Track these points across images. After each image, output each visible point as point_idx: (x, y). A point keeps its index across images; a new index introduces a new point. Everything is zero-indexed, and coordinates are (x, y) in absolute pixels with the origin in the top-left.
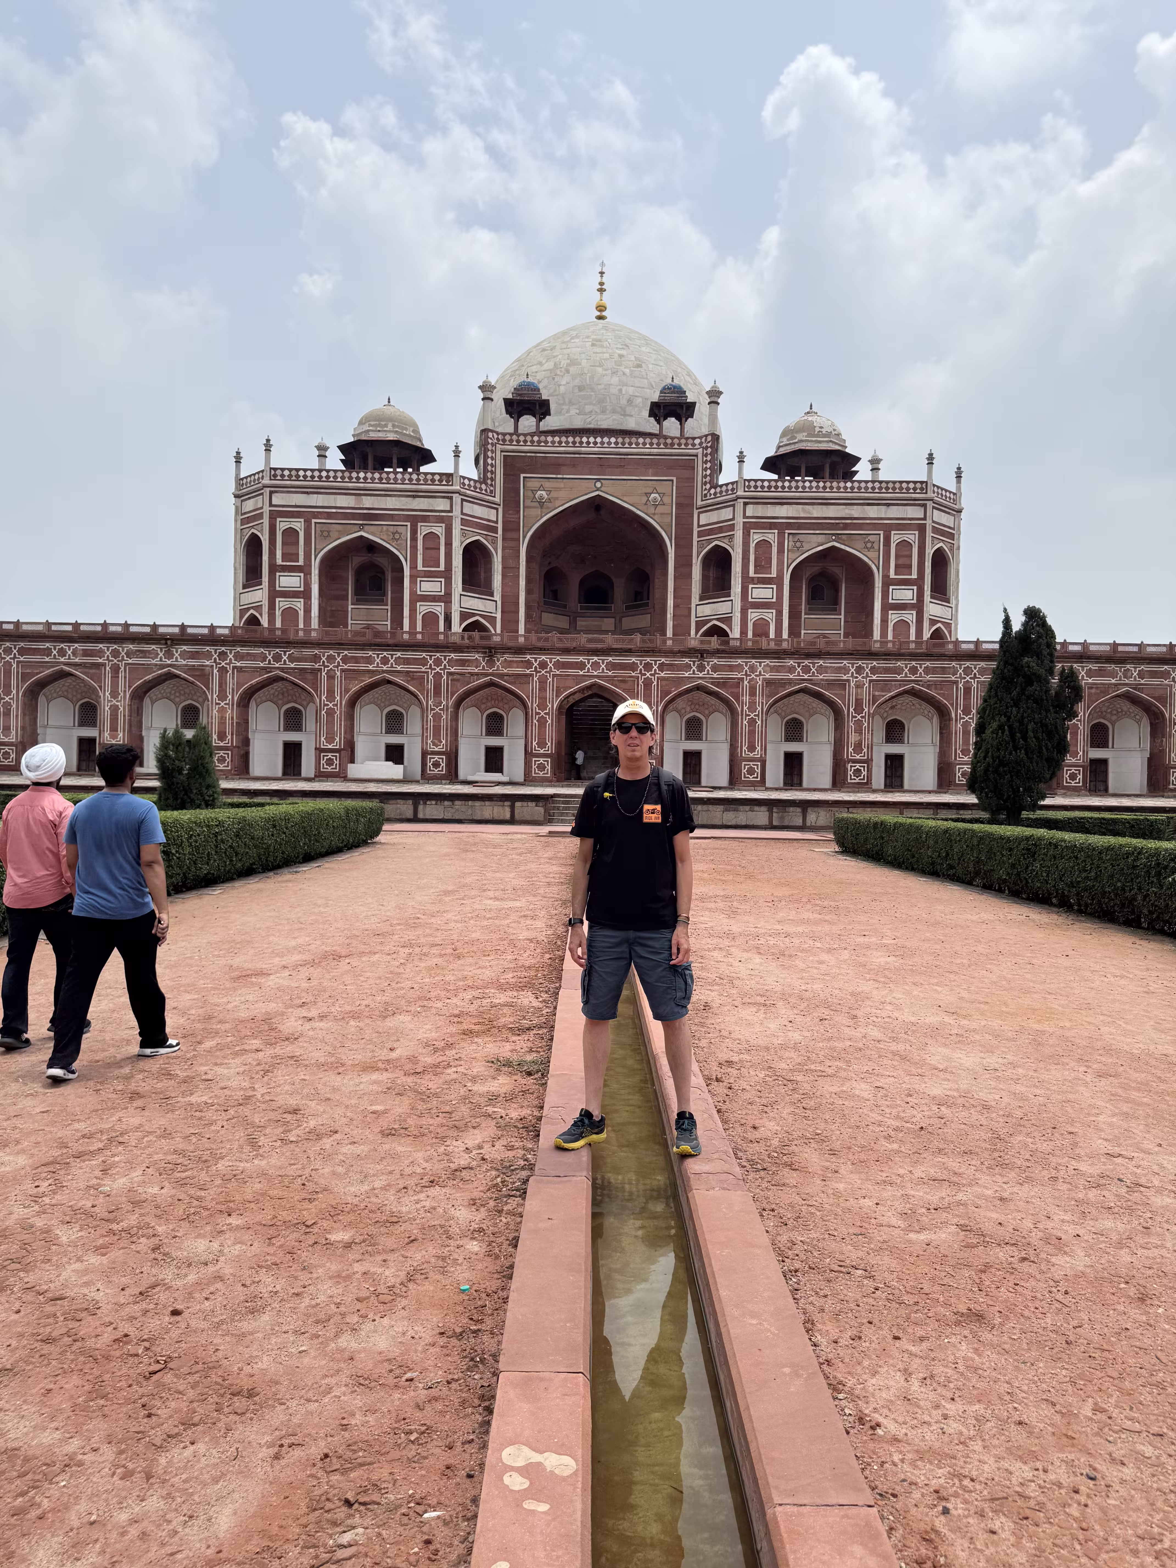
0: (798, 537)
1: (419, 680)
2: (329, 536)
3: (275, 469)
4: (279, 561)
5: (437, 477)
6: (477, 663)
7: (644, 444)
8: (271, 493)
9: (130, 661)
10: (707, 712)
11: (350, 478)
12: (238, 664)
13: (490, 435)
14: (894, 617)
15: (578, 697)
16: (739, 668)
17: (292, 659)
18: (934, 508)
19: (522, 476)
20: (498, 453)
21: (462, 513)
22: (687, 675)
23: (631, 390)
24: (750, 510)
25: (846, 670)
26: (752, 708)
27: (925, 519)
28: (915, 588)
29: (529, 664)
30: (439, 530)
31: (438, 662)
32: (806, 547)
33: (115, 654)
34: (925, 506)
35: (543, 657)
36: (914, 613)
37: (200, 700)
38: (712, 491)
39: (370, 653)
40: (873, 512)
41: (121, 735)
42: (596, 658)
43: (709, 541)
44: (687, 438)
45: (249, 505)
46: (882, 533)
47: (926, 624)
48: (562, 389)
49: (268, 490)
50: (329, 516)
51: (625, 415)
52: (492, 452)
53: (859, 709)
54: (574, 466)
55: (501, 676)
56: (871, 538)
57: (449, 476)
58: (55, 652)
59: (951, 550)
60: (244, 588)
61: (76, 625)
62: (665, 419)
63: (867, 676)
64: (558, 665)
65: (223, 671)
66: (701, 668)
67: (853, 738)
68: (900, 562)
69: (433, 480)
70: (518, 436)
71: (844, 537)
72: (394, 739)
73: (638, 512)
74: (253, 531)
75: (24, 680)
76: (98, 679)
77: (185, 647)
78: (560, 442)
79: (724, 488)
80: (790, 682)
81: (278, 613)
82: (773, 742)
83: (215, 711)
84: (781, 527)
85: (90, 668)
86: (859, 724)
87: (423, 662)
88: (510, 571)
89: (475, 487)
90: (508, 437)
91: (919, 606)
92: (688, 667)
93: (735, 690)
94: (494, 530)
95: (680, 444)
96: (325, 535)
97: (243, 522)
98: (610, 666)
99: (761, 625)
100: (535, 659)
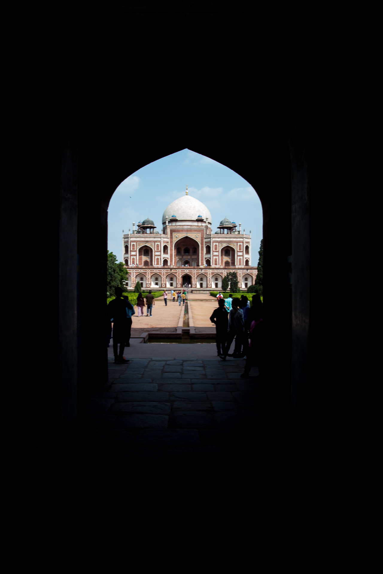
6: (169, 271)
7: (195, 227)
10: (203, 277)
11: (144, 235)
14: (239, 258)
15: (184, 275)
18: (245, 239)
19: (173, 233)
21: (163, 240)
22: (200, 272)
26: (209, 277)
27: (243, 241)
28: (242, 252)
30: (159, 244)
31: (164, 271)
32: (223, 245)
34: (243, 238)
38: (207, 235)
40: (234, 240)
44: (203, 226)
45: (126, 240)
46: (236, 243)
47: (244, 259)
49: (129, 238)
50: (140, 242)
54: (182, 231)
55: (173, 273)
56: (234, 244)
57: (161, 234)
62: (199, 222)
64: (181, 271)
66: (202, 271)
68: (240, 248)
69: (158, 235)
71: (230, 244)
72: (157, 282)
73: (194, 239)
74: (126, 244)
78: (180, 227)
81: (131, 259)
82: (213, 281)
83: (132, 279)
84: (219, 242)
87: (161, 271)
88: (171, 250)
89: (165, 236)
90: (171, 226)
91: (243, 256)
93: (207, 274)
94: (168, 243)
95: (201, 227)
96: (139, 245)
97: (125, 242)
98: (189, 271)
99: (216, 259)
100: (178, 270)
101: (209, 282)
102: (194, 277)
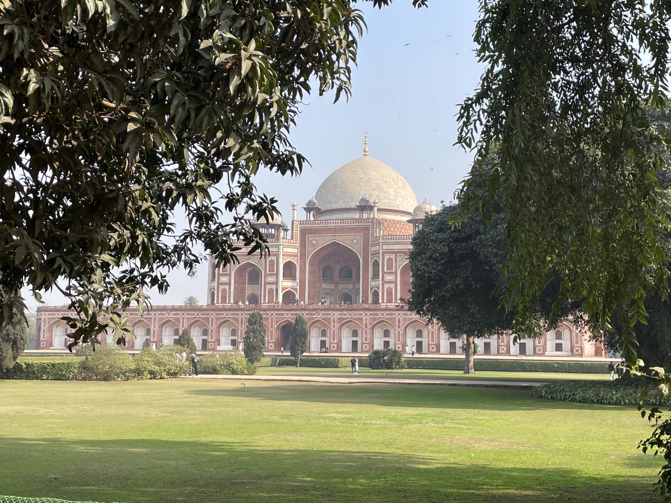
1: (237, 320)
4: (221, 272)
5: (274, 240)
9: (159, 317)
12: (187, 317)
13: (295, 222)
16: (330, 314)
20: (298, 228)
21: (283, 252)
22: (314, 317)
24: (384, 247)
25: (362, 315)
26: (334, 327)
29: (268, 314)
30: (274, 258)
38: (374, 239)
43: (374, 258)
44: (366, 219)
53: (366, 327)
54: (325, 231)
57: (278, 240)
60: (211, 281)
64: (276, 314)
65: (183, 319)
67: (364, 336)
69: (272, 241)
70: (306, 221)
72: (234, 338)
73: (349, 247)
77: (173, 312)
78: (320, 223)
79: (377, 238)
80: (346, 319)
81: (220, 291)
86: (366, 332)
87: (238, 314)
88: (302, 271)
89: (288, 242)
90: (302, 222)
92: (314, 314)
94: (297, 256)
95: (365, 221)
99: (389, 290)
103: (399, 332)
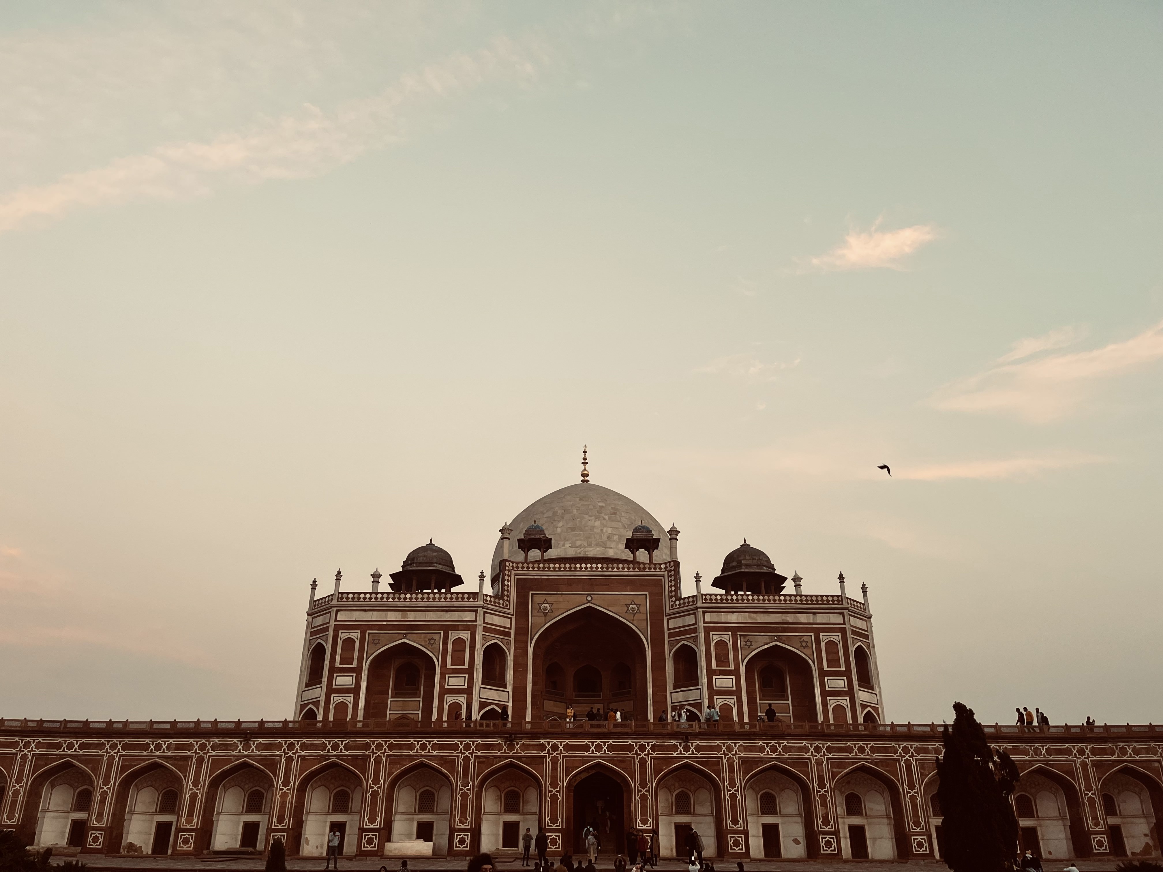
0: (748, 637)
1: (450, 763)
2: (378, 643)
3: (342, 593)
4: (338, 664)
5: (466, 596)
6: (499, 747)
7: (623, 568)
8: (337, 611)
9: (214, 753)
10: (693, 787)
11: (399, 598)
12: (303, 753)
13: (507, 564)
14: (832, 702)
15: (584, 776)
16: (718, 748)
17: (347, 748)
18: (850, 615)
19: (531, 593)
20: (513, 576)
21: (484, 623)
22: (675, 755)
23: (610, 530)
24: (708, 617)
25: (806, 749)
26: (732, 784)
27: (844, 623)
28: (845, 678)
29: (543, 747)
30: (465, 636)
31: (467, 747)
32: (755, 646)
33: (203, 747)
34: (842, 614)
35: (555, 741)
36: (848, 699)
37: (266, 786)
38: (677, 602)
39: (412, 740)
40: (803, 618)
41: (195, 820)
42: (598, 741)
43: (678, 641)
44: (655, 564)
45: (319, 621)
46: (812, 634)
47: (858, 708)
48: (559, 530)
49: (335, 609)
50: (381, 627)
51: (605, 548)
52: (508, 576)
53: (822, 785)
54: (570, 585)
55: (519, 758)
56: (805, 638)
57: (475, 595)
58: (152, 747)
59: (868, 648)
60: (306, 687)
61: (174, 723)
62: (638, 550)
63: (824, 755)
64: (568, 748)
65: (289, 759)
66: (687, 749)
67: (820, 810)
68: (830, 658)
69: (463, 598)
70: (528, 563)
71: (784, 638)
72: (426, 817)
73: (621, 619)
74: (319, 641)
75: (122, 772)
76: (184, 770)
77: (261, 740)
78: (560, 568)
79: (686, 600)
80: (762, 761)
81: (332, 706)
82: (752, 815)
83: (278, 796)
84: (734, 630)
85: (180, 760)
86: (823, 798)
87: (455, 747)
88: (520, 669)
89: (495, 602)
90: (520, 565)
91: (850, 693)
92: (675, 748)
93: (716, 768)
94: (508, 634)
95: (650, 568)
96: (376, 642)
97: (312, 634)
98: (611, 748)
99: (726, 709)
100: (548, 743)
101: (735, 821)
102: (643, 784)
103: (913, 799)
